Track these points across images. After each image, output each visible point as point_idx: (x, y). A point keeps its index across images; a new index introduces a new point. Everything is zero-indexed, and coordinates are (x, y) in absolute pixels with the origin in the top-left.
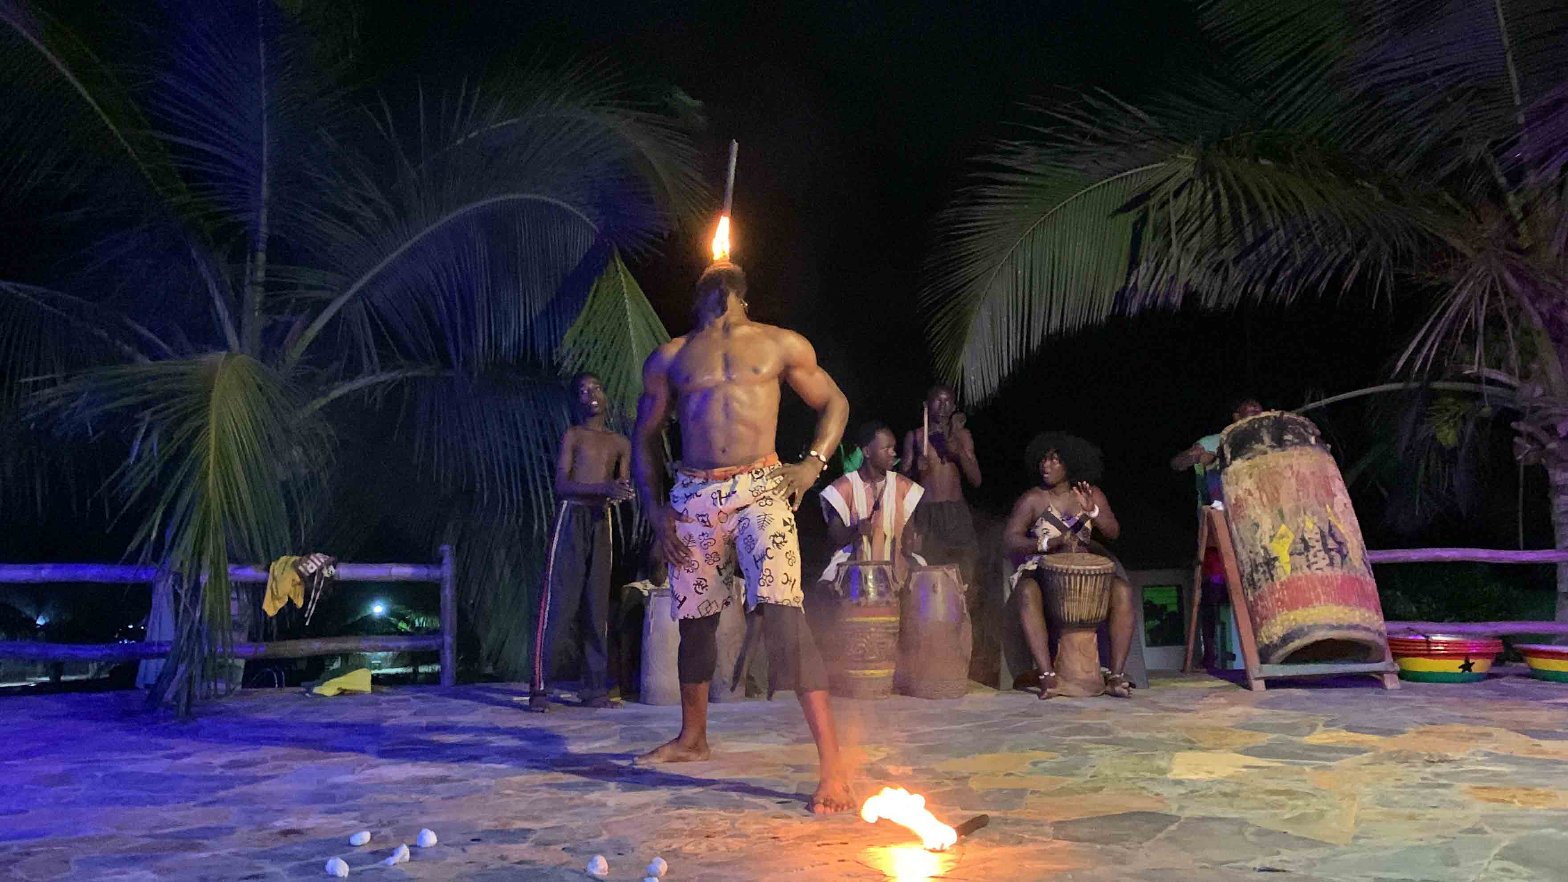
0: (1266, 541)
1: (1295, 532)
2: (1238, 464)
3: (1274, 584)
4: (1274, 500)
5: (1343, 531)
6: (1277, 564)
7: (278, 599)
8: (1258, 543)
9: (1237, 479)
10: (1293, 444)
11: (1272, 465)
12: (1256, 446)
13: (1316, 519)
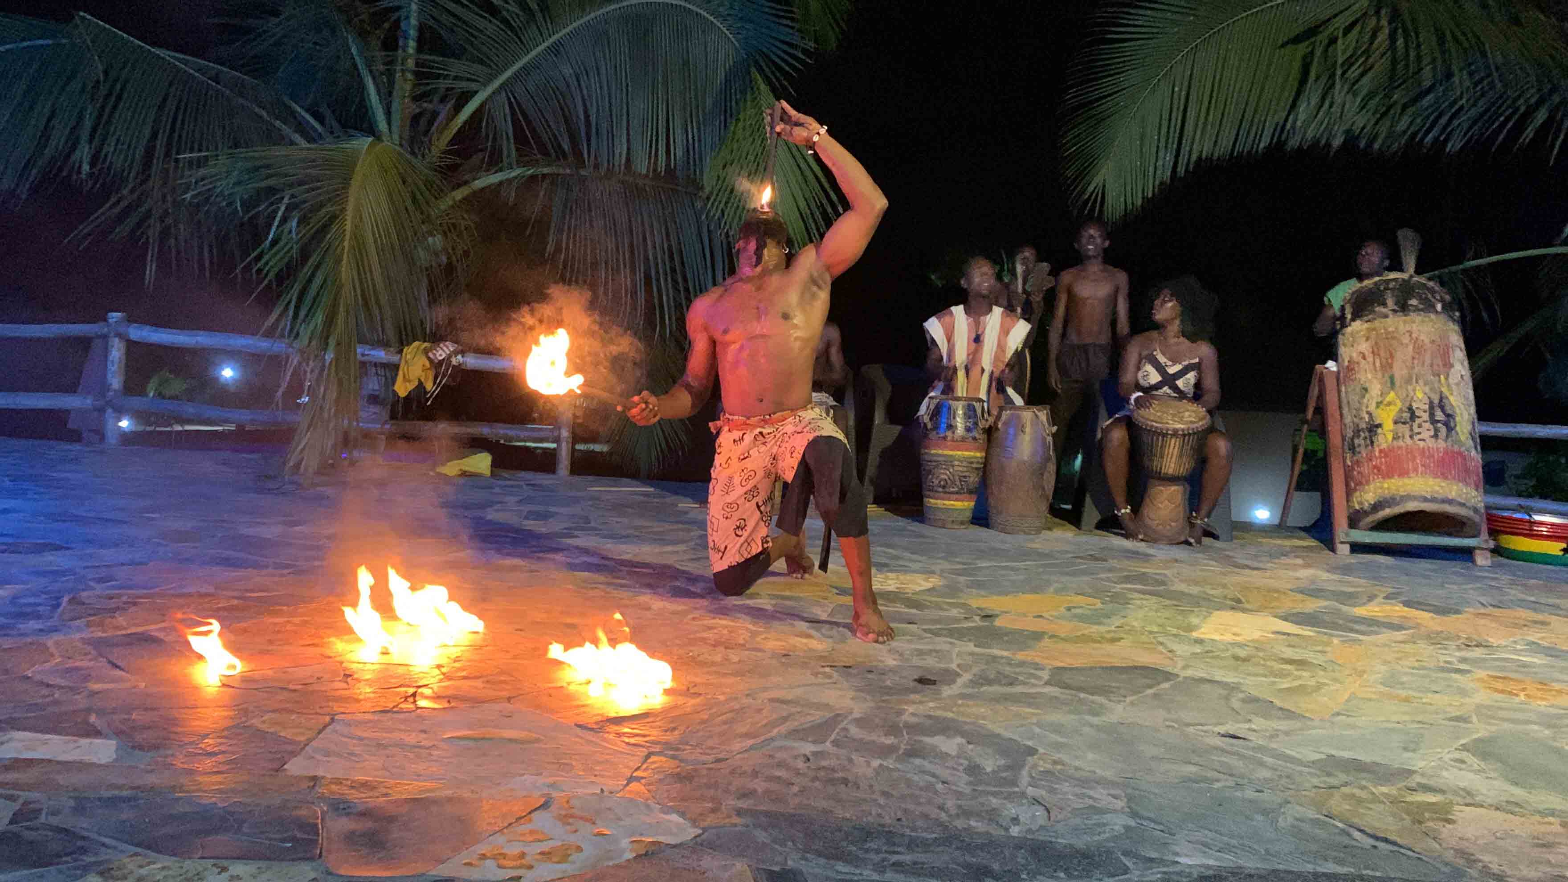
0: (1372, 407)
1: (1403, 401)
2: (1357, 326)
3: (1373, 451)
4: (1387, 367)
5: (1454, 404)
6: (1379, 430)
7: (409, 381)
8: (1364, 408)
9: (1354, 341)
10: (1417, 309)
11: (1390, 329)
12: (1377, 309)
13: (1427, 389)
